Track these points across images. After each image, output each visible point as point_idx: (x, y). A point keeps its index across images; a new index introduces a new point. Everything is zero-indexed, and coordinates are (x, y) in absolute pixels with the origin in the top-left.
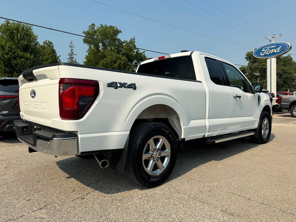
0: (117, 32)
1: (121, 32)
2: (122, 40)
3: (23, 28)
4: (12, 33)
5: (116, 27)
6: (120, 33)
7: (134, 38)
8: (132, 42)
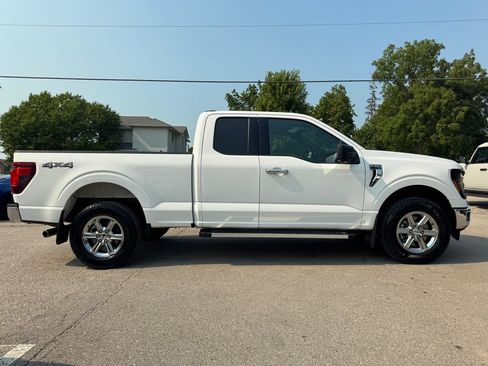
0: (436, 49)
1: (443, 47)
2: (450, 60)
3: (287, 78)
4: (274, 88)
5: (433, 41)
6: (442, 51)
7: (472, 51)
8: (469, 59)
